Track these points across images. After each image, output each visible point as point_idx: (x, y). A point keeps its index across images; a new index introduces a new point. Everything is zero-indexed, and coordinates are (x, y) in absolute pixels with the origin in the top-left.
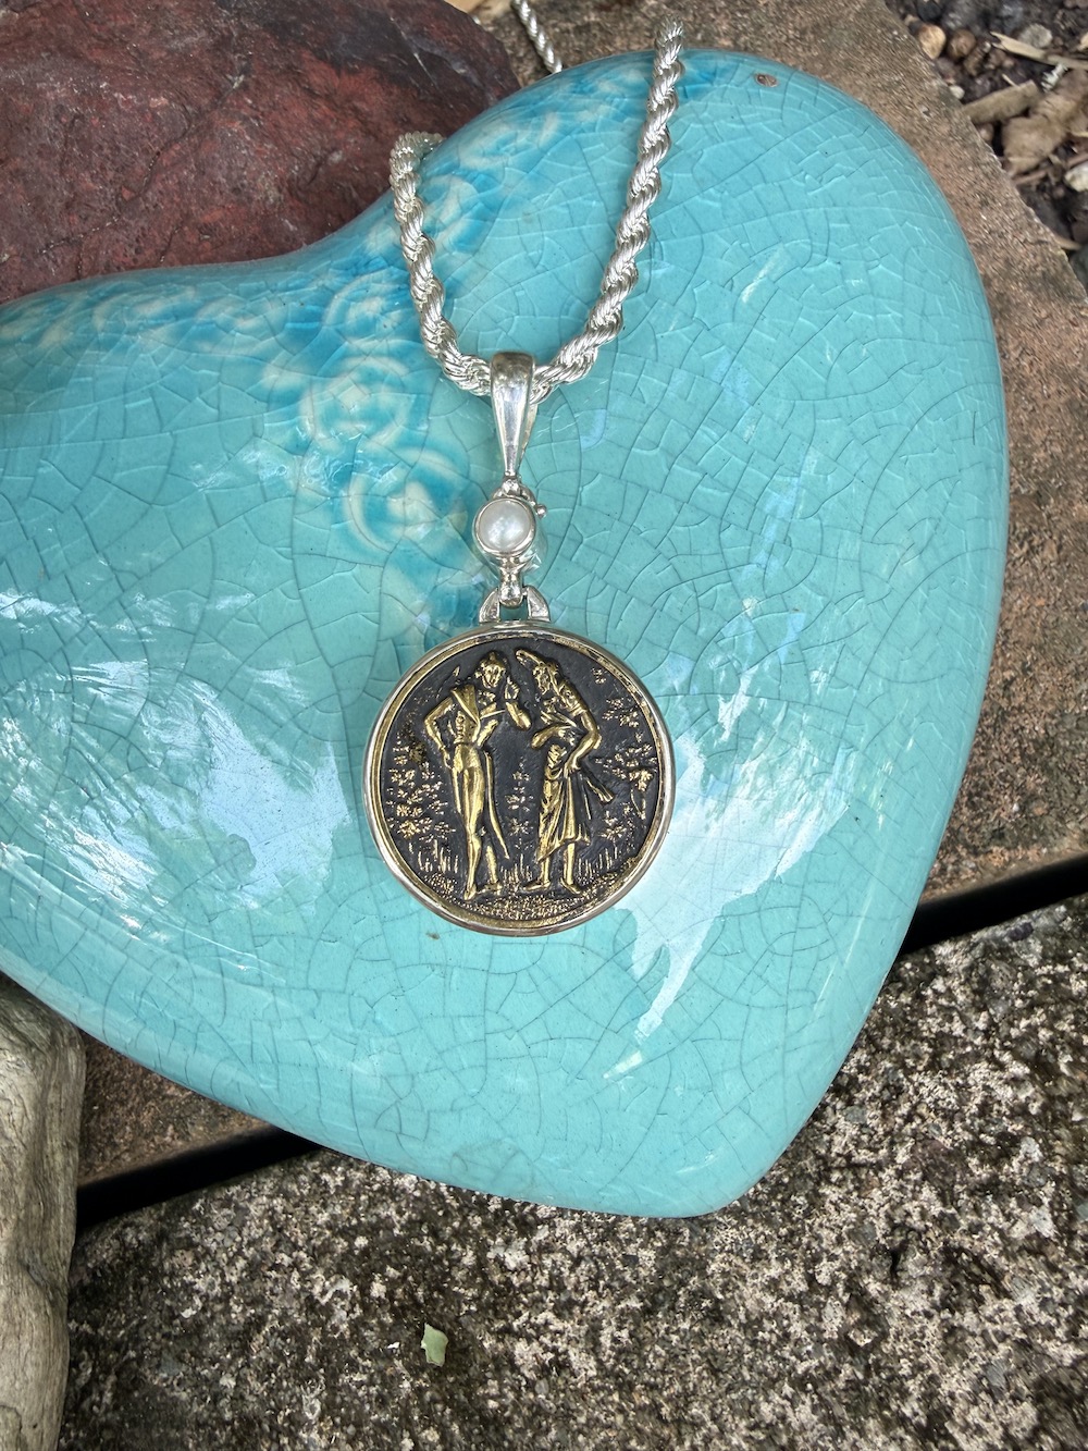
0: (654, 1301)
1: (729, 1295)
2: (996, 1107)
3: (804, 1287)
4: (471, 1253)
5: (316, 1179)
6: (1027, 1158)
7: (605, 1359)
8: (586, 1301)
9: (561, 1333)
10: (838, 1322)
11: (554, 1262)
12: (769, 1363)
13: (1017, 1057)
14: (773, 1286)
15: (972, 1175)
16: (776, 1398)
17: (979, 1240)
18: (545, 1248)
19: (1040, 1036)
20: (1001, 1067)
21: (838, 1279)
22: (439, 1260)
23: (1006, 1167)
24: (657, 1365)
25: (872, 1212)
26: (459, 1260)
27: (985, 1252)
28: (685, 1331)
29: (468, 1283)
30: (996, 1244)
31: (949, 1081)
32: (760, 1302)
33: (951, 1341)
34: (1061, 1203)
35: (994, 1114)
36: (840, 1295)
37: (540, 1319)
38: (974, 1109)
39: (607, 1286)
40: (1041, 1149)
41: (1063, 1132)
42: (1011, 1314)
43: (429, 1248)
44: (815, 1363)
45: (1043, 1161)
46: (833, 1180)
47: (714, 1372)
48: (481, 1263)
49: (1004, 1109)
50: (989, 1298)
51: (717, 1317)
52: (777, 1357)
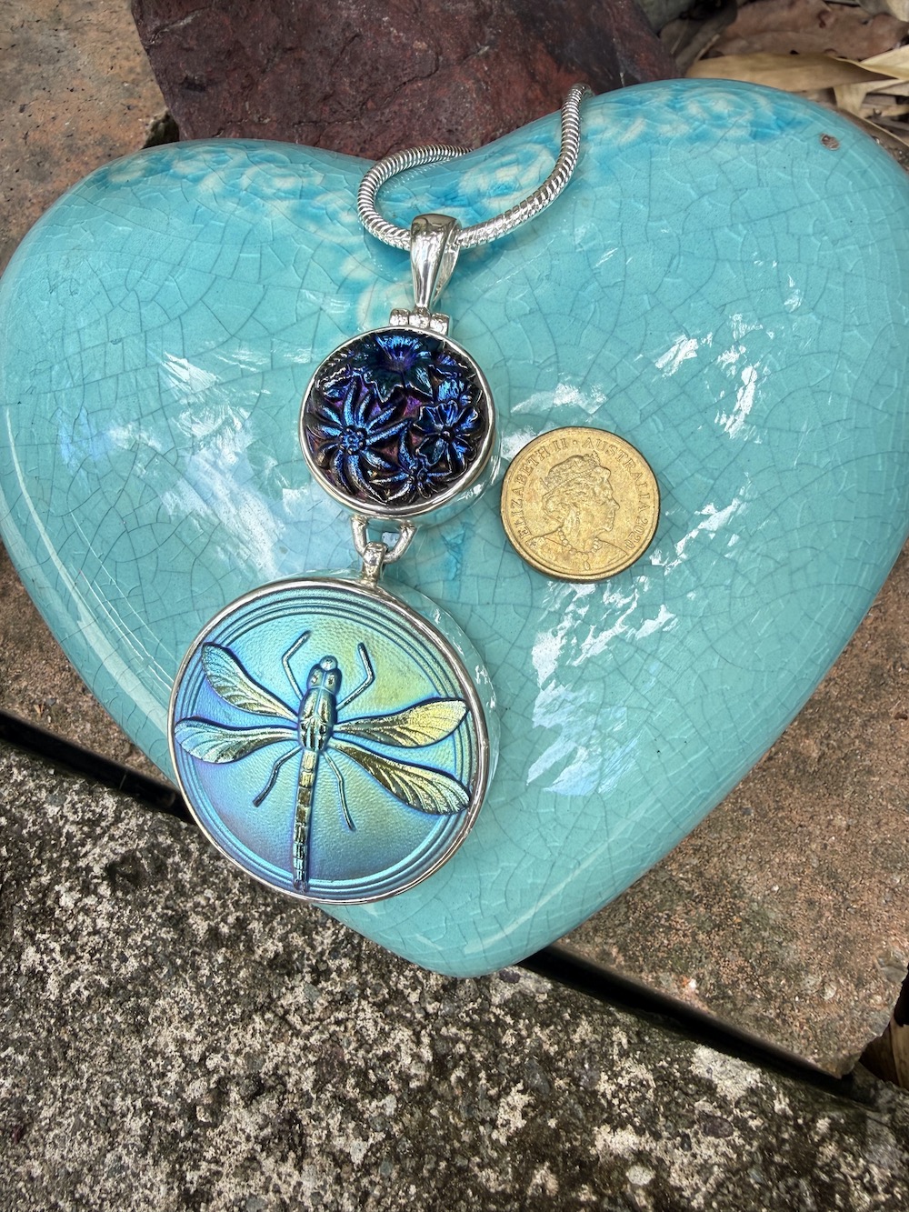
0: (116, 990)
1: (155, 1025)
2: (394, 1062)
3: (196, 1059)
4: (49, 877)
5: (9, 767)
6: (383, 1107)
7: (65, 996)
8: (82, 958)
9: (56, 963)
10: (197, 1094)
11: (84, 921)
12: (141, 1080)
13: (432, 1046)
14: (181, 1042)
15: (344, 1087)
16: (129, 1101)
17: (314, 1126)
18: (86, 911)
19: (457, 1046)
20: (418, 1043)
21: (218, 1072)
22: (30, 866)
23: (367, 1101)
24: (88, 1026)
25: (271, 1054)
26: (40, 876)
27: (311, 1136)
28: (116, 1021)
29: (34, 892)
30: (320, 1138)
31: (381, 1024)
32: (166, 1045)
33: (247, 1164)
34: (378, 1150)
35: (389, 1065)
36: (212, 1081)
37: (53, 945)
38: (380, 1053)
39: (99, 960)
40: (396, 1110)
41: (418, 1114)
42: (293, 1183)
43: (32, 856)
44: (166, 1104)
45: (390, 1117)
46: (266, 1017)
47: (111, 1058)
48: (49, 887)
49: (397, 1068)
50: (290, 1162)
51: (138, 1030)
52: (148, 1082)
